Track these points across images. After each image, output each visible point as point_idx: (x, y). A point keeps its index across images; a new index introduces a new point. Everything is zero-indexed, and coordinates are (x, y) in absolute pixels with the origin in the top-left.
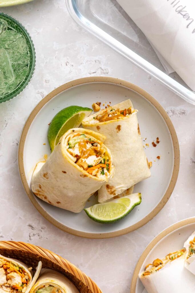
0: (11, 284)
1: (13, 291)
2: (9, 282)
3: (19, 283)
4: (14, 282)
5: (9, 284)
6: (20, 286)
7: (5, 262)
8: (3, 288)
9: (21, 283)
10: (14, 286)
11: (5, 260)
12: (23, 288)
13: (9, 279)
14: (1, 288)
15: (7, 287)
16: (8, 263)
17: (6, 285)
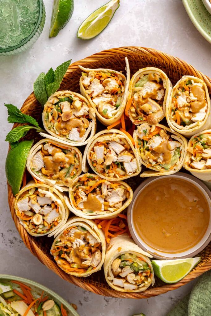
0: (110, 90)
1: (114, 96)
2: (107, 88)
3: (115, 86)
4: (111, 87)
5: (107, 90)
6: (118, 88)
7: (96, 73)
8: (103, 96)
9: (118, 85)
10: (112, 90)
11: (95, 72)
12: (121, 89)
13: (105, 86)
14: (102, 96)
15: (107, 93)
16: (99, 73)
17: (105, 92)
